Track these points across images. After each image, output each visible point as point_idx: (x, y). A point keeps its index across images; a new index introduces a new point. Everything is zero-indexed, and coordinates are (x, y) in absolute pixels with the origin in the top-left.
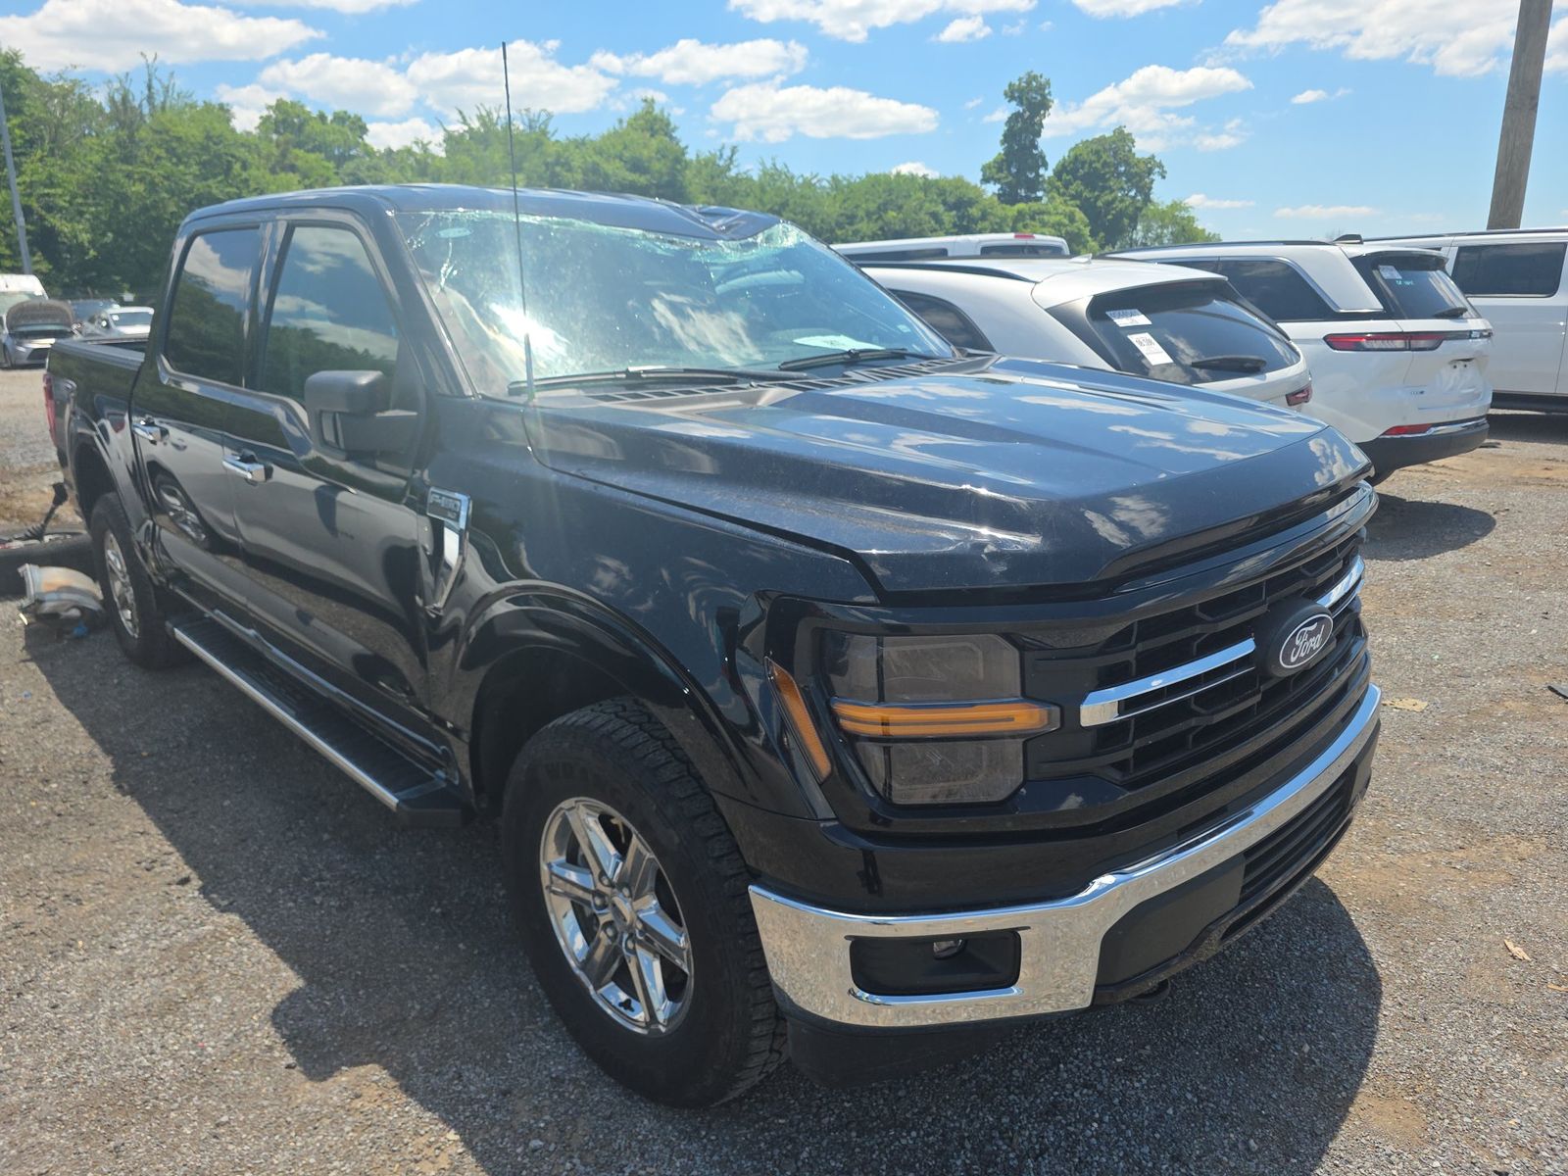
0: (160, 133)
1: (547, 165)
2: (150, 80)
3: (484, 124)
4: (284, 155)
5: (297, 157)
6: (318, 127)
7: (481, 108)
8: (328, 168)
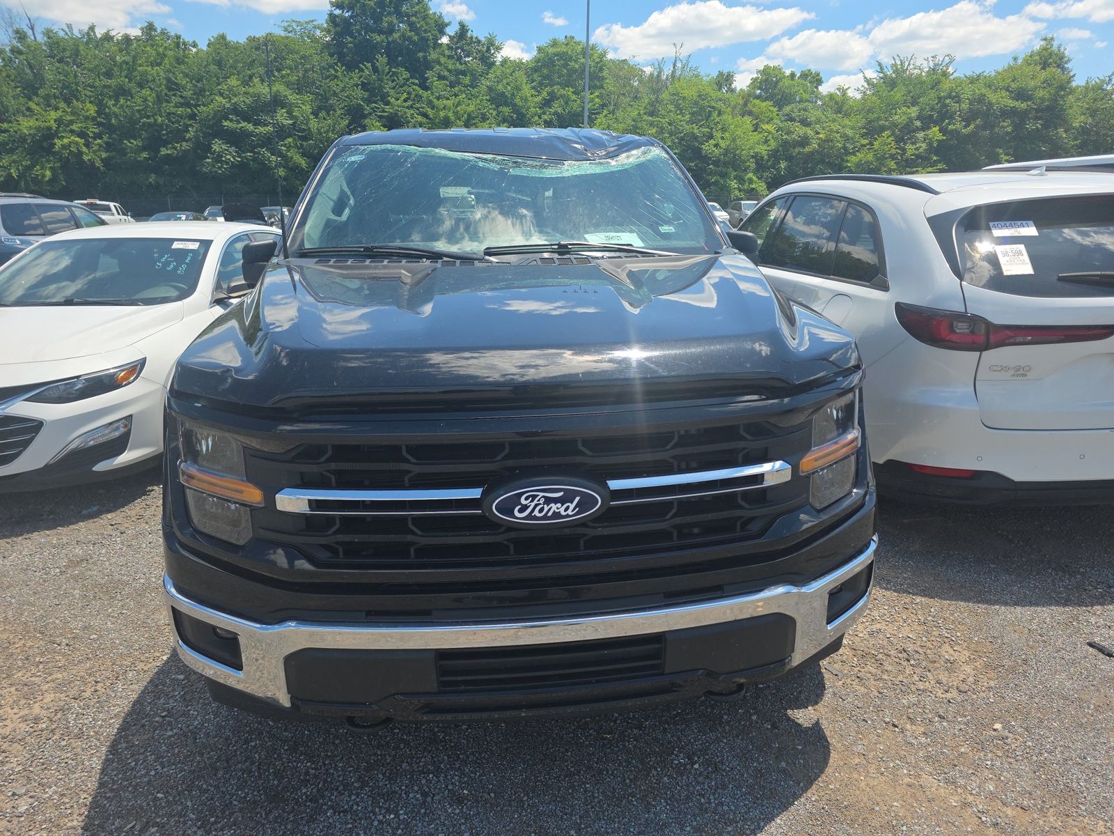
0: (675, 94)
1: (940, 98)
2: (675, 61)
3: (896, 71)
4: (745, 104)
5: (754, 105)
6: (787, 82)
7: (897, 58)
8: (772, 112)
